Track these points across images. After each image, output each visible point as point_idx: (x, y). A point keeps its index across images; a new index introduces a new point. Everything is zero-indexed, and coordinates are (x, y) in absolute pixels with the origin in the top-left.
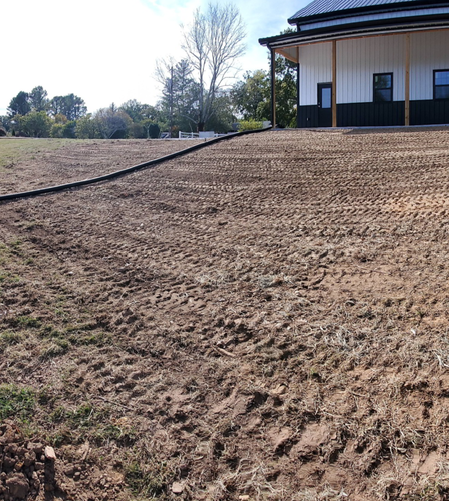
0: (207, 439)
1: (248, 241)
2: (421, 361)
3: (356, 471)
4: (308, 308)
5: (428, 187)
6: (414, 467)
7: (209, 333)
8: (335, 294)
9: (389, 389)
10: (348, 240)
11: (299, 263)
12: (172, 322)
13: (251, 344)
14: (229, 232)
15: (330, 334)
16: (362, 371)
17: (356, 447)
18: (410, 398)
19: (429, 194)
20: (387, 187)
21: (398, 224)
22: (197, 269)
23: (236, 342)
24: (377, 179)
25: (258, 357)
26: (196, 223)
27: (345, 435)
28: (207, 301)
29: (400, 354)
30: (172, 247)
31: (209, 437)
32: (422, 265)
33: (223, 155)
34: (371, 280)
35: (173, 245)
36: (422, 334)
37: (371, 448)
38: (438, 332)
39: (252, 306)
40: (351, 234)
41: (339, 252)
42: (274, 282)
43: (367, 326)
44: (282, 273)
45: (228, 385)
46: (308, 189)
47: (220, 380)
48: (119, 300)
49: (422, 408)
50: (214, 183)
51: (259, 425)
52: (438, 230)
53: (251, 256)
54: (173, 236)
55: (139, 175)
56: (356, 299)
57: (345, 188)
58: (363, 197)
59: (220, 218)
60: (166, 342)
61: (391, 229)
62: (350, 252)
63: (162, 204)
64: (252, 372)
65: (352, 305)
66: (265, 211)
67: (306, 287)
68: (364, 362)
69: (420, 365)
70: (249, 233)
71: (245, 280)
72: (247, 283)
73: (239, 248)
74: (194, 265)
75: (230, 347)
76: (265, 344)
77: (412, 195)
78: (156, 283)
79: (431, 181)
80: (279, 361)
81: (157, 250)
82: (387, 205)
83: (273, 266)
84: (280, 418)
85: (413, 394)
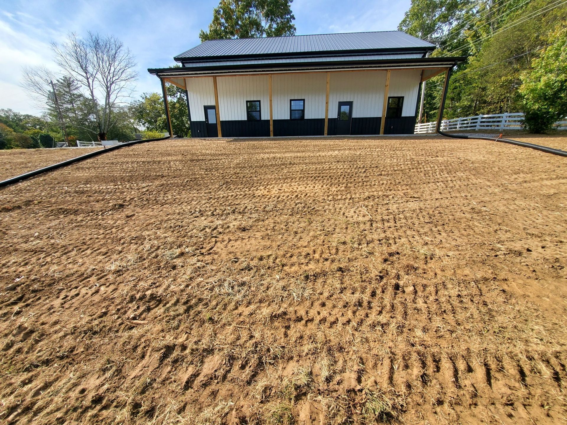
0: (125, 406)
1: (155, 226)
2: (283, 297)
3: (241, 383)
4: (204, 269)
5: (287, 178)
6: (280, 372)
7: (122, 311)
8: (224, 256)
9: (263, 319)
10: (232, 217)
11: (197, 237)
12: (82, 316)
13: (160, 308)
14: (137, 222)
15: (220, 286)
16: (244, 309)
17: (240, 366)
18: (276, 324)
19: (288, 183)
20: (259, 178)
21: (267, 204)
22: (107, 259)
23: (149, 309)
24: (252, 173)
25: (167, 316)
26: (103, 220)
27: (232, 358)
28: (118, 284)
29: (270, 293)
30: (77, 246)
31: (126, 403)
32: (283, 231)
33: (126, 159)
34: (249, 243)
35: (78, 245)
36: (284, 278)
37: (251, 364)
38: (294, 277)
39: (160, 277)
40: (234, 213)
41: (225, 226)
42: (177, 254)
43: (247, 275)
44: (184, 246)
45: (143, 349)
46: (201, 182)
47: (135, 348)
48: (9, 321)
49: (283, 330)
50: (119, 183)
51: (170, 372)
52: (293, 208)
53: (157, 238)
54: (77, 236)
55: (26, 185)
56: (239, 257)
57: (229, 180)
58: (242, 186)
59: (128, 211)
60: (75, 339)
61: (262, 207)
62: (234, 226)
63: (61, 209)
64: (163, 331)
65: (236, 262)
66: (169, 201)
67: (203, 254)
68: (245, 302)
69: (282, 300)
70: (155, 220)
71: (154, 258)
72: (156, 260)
73: (148, 233)
74: (104, 257)
75: (143, 316)
76: (172, 304)
77: (276, 184)
78: (61, 286)
79: (288, 174)
80: (184, 315)
81: (58, 254)
82: (259, 191)
83: (177, 242)
84: (185, 360)
85: (278, 321)
